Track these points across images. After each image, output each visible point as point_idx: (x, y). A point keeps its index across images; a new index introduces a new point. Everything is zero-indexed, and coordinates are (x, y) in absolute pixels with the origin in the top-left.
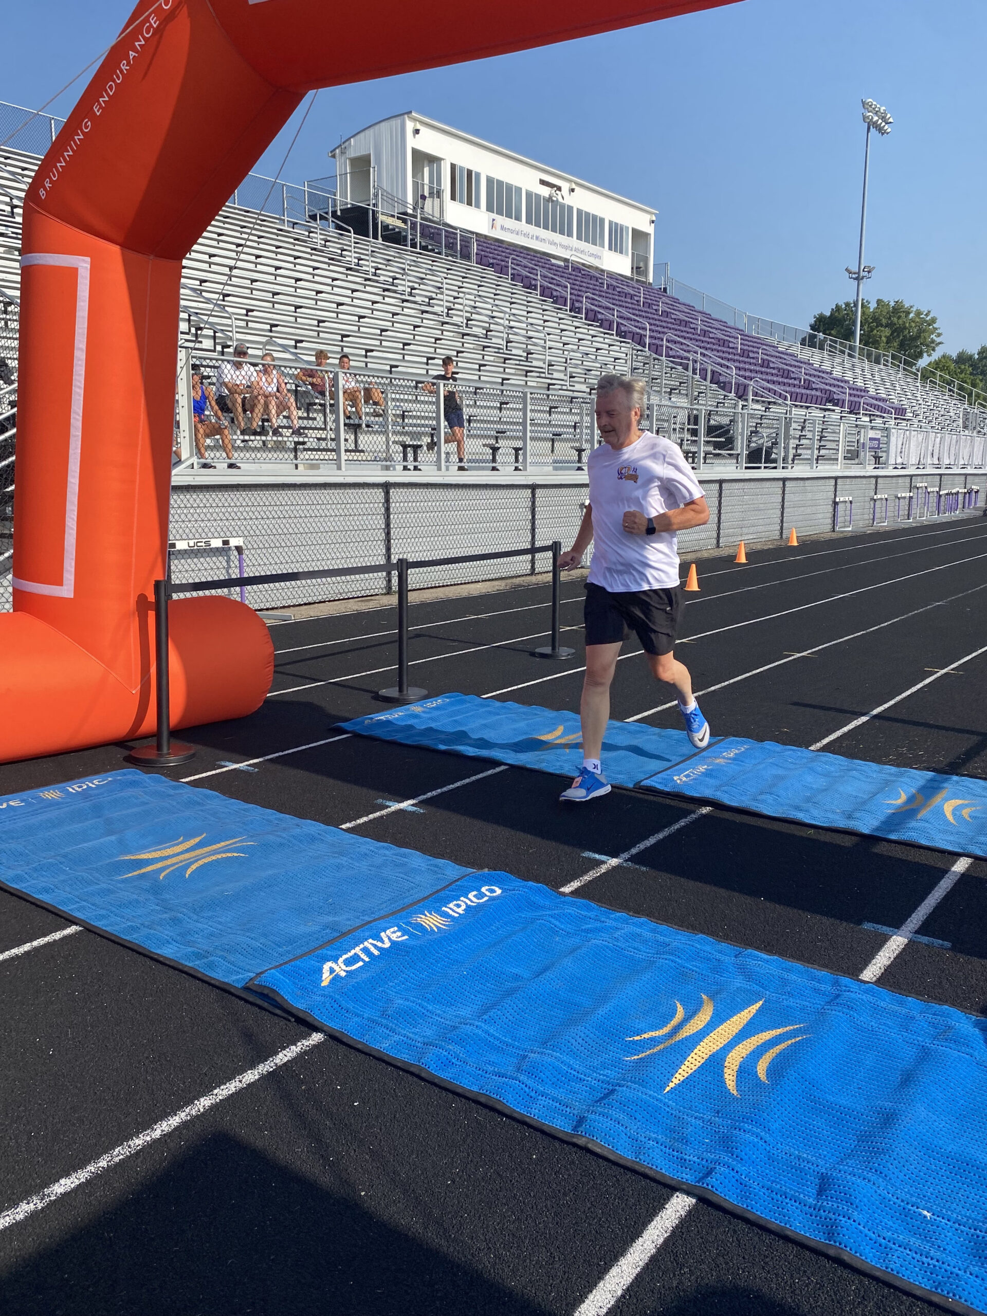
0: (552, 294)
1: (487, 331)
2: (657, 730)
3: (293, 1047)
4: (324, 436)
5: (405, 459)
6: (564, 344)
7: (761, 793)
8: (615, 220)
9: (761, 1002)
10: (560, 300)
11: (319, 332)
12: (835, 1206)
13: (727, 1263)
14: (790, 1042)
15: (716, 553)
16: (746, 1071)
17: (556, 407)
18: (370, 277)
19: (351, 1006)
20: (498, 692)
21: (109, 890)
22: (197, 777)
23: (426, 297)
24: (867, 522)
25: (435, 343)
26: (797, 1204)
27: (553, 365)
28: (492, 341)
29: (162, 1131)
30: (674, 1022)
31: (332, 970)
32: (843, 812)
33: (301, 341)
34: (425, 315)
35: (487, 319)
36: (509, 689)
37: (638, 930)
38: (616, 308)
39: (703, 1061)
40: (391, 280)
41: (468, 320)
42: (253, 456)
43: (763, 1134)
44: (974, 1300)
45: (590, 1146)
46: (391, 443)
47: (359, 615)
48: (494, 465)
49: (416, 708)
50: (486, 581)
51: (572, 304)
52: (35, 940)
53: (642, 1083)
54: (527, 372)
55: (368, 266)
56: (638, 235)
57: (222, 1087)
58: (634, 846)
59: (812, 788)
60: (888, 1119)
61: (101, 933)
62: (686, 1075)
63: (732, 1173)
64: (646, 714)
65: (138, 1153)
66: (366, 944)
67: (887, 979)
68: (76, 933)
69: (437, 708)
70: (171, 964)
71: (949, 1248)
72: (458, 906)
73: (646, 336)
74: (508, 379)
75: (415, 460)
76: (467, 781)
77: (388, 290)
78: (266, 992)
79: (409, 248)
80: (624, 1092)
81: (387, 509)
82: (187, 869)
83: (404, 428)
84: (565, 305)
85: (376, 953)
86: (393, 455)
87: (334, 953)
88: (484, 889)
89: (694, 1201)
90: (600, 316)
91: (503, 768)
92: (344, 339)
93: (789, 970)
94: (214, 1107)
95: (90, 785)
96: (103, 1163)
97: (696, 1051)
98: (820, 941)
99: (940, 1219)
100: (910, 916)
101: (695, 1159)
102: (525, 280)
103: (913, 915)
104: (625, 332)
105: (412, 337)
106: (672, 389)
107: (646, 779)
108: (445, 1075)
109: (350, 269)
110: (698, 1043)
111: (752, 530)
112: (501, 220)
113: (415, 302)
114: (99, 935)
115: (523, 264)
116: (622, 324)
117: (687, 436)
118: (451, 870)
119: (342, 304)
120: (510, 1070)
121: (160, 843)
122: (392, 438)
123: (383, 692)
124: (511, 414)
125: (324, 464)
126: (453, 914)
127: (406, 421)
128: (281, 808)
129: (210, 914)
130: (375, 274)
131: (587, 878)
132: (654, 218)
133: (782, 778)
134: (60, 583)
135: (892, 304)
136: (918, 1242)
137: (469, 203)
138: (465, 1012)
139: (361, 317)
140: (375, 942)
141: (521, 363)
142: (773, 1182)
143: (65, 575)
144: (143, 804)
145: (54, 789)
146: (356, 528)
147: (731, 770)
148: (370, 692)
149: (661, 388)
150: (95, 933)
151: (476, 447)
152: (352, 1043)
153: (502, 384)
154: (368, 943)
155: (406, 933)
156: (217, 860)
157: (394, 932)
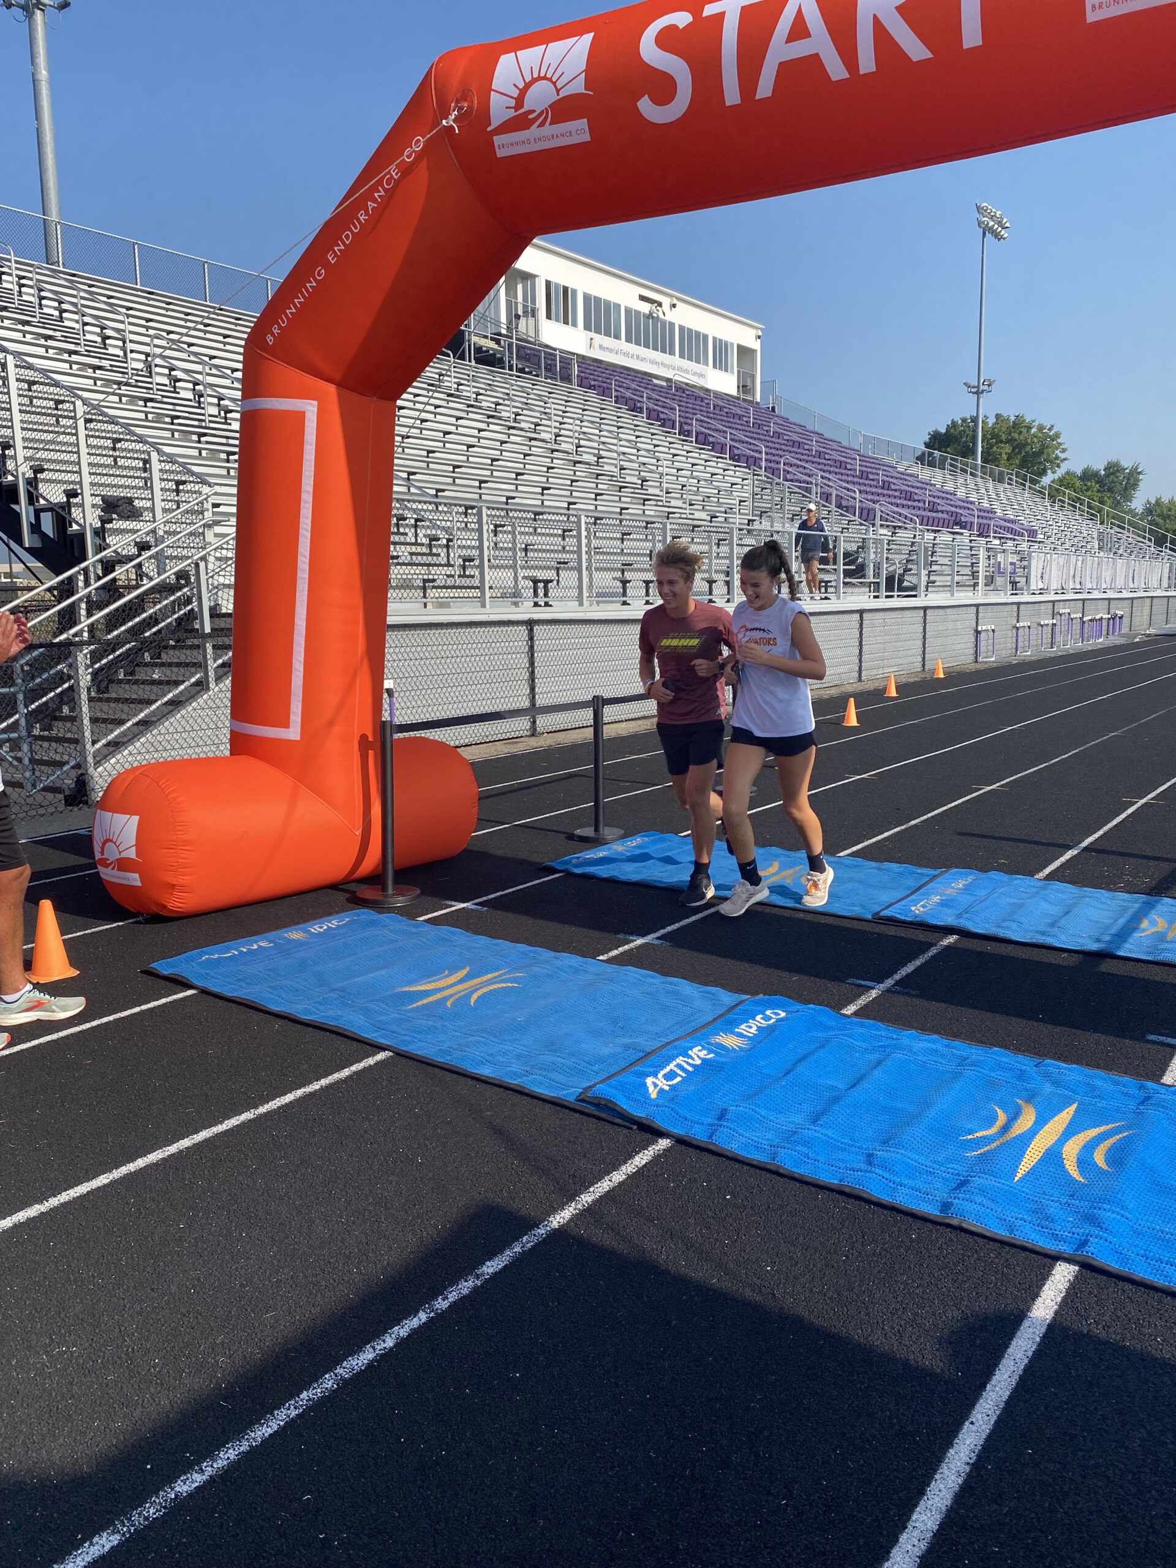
0: (658, 416)
1: (598, 458)
2: (873, 864)
3: (646, 1151)
4: (453, 573)
5: (536, 594)
6: (678, 470)
7: (1003, 921)
8: (719, 337)
9: (1076, 1105)
10: (667, 422)
11: (428, 463)
13: (1126, 1316)
14: (1118, 1137)
15: (858, 688)
16: (1084, 1162)
18: (472, 403)
19: (687, 1114)
21: (402, 1019)
22: (430, 916)
23: (532, 423)
24: (1010, 651)
25: (548, 472)
26: (1173, 1267)
27: (670, 493)
28: (605, 469)
29: (559, 1222)
30: (1000, 1123)
31: (656, 1085)
32: (1090, 937)
34: (533, 443)
35: (595, 445)
37: (934, 1046)
38: (729, 430)
39: (1041, 1155)
40: (493, 406)
41: (578, 446)
42: (400, 595)
43: (1122, 1212)
45: (964, 1225)
46: (520, 579)
47: (515, 758)
48: (625, 599)
49: (618, 847)
51: (681, 427)
52: (351, 1065)
53: (992, 1174)
54: (645, 500)
55: (468, 391)
56: (744, 352)
57: (596, 1186)
58: (895, 972)
59: (1050, 914)
61: (414, 1057)
62: (1030, 1167)
63: (1106, 1243)
64: (855, 849)
65: (544, 1240)
66: (678, 1060)
68: (388, 1059)
69: (639, 846)
70: (496, 1082)
72: (751, 1027)
73: (761, 459)
74: (627, 509)
75: (546, 595)
77: (492, 417)
78: (603, 1102)
79: (507, 371)
80: (977, 1181)
81: (532, 647)
82: (471, 997)
83: (526, 562)
84: (673, 427)
85: (690, 1069)
86: (522, 591)
87: (652, 1070)
88: (768, 1012)
89: (1077, 1268)
90: (711, 439)
92: (456, 470)
93: (1092, 1077)
94: (596, 1202)
95: (330, 925)
96: (518, 1249)
97: (1031, 1146)
98: (1110, 1051)
101: (1066, 1233)
102: (630, 402)
104: (739, 455)
105: (522, 466)
107: (883, 910)
108: (801, 1170)
109: (452, 396)
110: (1030, 1140)
111: (893, 662)
112: (600, 339)
113: (521, 429)
114: (410, 1058)
115: (625, 385)
116: (735, 447)
118: (727, 998)
119: (450, 433)
120: (863, 1166)
121: (428, 977)
122: (521, 573)
123: (578, 832)
124: (638, 545)
125: (454, 602)
126: (748, 1034)
127: (532, 554)
128: (530, 943)
129: (510, 1038)
130: (476, 400)
131: (862, 1001)
132: (760, 333)
133: (1020, 906)
134: (286, 725)
135: (1012, 418)
137: (566, 322)
138: (798, 1119)
139: (469, 446)
140: (686, 1059)
141: (636, 491)
142: (1145, 1251)
143: (292, 717)
144: (392, 941)
145: (296, 930)
146: (501, 667)
147: (966, 900)
148: (564, 833)
149: (783, 513)
150: (407, 1057)
151: (607, 580)
152: (702, 1145)
153: (621, 514)
154: (680, 1060)
155: (710, 1051)
156: (494, 990)
157: (699, 1051)
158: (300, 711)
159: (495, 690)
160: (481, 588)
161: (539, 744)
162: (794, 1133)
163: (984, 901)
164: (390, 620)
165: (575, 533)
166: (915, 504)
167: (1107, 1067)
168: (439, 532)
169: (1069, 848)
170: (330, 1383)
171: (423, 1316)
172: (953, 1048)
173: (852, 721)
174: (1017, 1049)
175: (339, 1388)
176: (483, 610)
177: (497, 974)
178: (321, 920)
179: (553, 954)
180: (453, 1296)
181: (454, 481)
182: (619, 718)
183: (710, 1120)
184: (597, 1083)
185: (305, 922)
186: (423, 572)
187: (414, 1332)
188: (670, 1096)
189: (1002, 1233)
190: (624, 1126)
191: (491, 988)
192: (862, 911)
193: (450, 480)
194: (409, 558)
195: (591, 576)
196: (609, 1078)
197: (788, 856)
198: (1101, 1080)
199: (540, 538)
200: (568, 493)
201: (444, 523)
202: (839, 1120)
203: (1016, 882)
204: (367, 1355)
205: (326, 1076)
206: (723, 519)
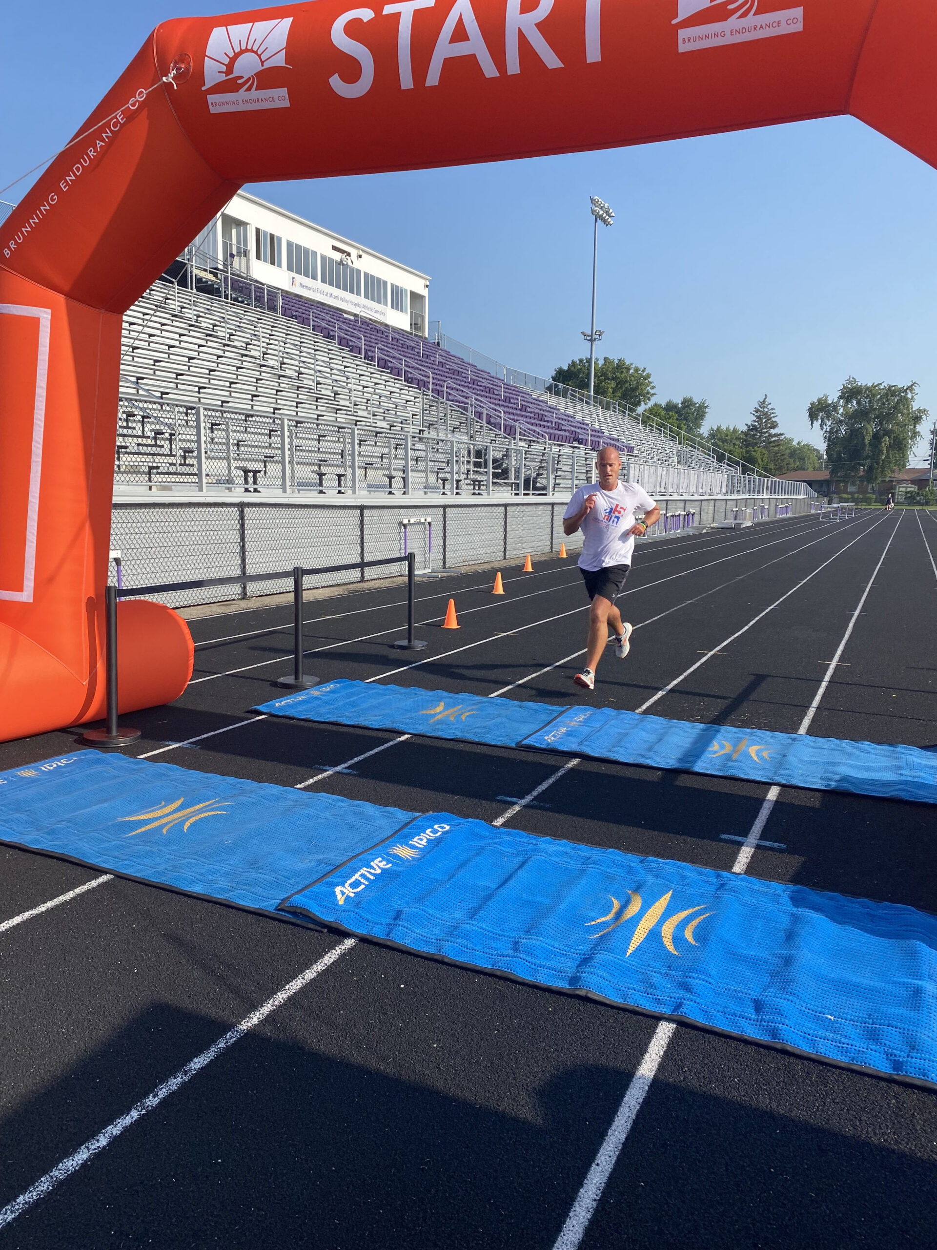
0: (348, 343)
1: (299, 374)
2: (516, 703)
3: (334, 951)
4: (174, 462)
5: (246, 482)
6: (364, 387)
7: (613, 747)
8: (396, 283)
9: (671, 892)
10: (355, 348)
11: (155, 370)
12: (772, 1017)
13: (712, 1062)
14: (702, 917)
15: (504, 564)
16: (678, 939)
17: (365, 441)
18: (193, 323)
19: (369, 917)
20: (377, 678)
21: (122, 846)
22: (149, 754)
23: (244, 342)
25: (257, 383)
26: (744, 1020)
27: (358, 405)
28: (304, 382)
29: (259, 1018)
30: (614, 910)
31: (343, 893)
33: (143, 378)
34: (245, 358)
35: (296, 363)
36: (385, 675)
37: (565, 849)
38: (404, 358)
39: (646, 934)
40: (211, 326)
41: (282, 363)
42: (127, 479)
43: (706, 978)
44: (878, 1065)
45: (589, 995)
46: (232, 468)
47: (227, 618)
48: (321, 488)
49: (315, 692)
50: (325, 587)
51: (366, 353)
52: (76, 888)
53: (610, 951)
54: (337, 410)
55: (191, 314)
56: (416, 297)
57: (291, 984)
58: (534, 790)
59: (648, 741)
60: (788, 961)
61: (132, 878)
62: (638, 944)
63: (696, 1005)
64: (502, 691)
66: (362, 871)
67: (751, 869)
68: (109, 881)
69: (332, 692)
70: (206, 898)
71: (852, 1036)
72: (422, 840)
73: (429, 382)
74: (323, 416)
75: (255, 483)
76: (382, 748)
77: (211, 335)
78: (299, 911)
79: (223, 299)
80: (598, 957)
81: (242, 526)
82: (184, 825)
83: (238, 455)
84: (360, 353)
85: (372, 877)
86: (235, 478)
87: (340, 880)
88: (436, 827)
89: (675, 1026)
90: (390, 364)
91: (407, 736)
92: (179, 377)
93: (682, 869)
94: (290, 998)
95: (59, 764)
96: (222, 1045)
97: (639, 927)
98: (694, 849)
99: (840, 1020)
100: (751, 828)
101: (666, 998)
102: (324, 331)
103: (753, 827)
104: (411, 378)
105: (235, 376)
106: (454, 428)
107: (524, 739)
108: (461, 959)
109: (175, 316)
110: (638, 923)
111: (530, 545)
112: (300, 279)
113: (235, 347)
114: (129, 880)
115: (321, 317)
116: (408, 372)
117: (472, 467)
118: (402, 816)
119: (173, 347)
120: (511, 953)
121: (146, 807)
122: (234, 464)
123: (281, 680)
124: (331, 445)
125: (176, 486)
126: (419, 846)
127: (242, 449)
128: (237, 775)
129: (219, 859)
130: (197, 321)
131: (508, 814)
132: (428, 283)
133: (626, 735)
134: (20, 589)
135: (616, 361)
136: (832, 1035)
137: (272, 263)
138: (458, 915)
139: (191, 358)
140: (369, 870)
141: (330, 402)
142: (724, 1007)
143: (26, 583)
144: (115, 777)
145: (28, 769)
146: (216, 542)
147: (586, 730)
148: (268, 681)
149: (447, 426)
150: (126, 879)
151: (306, 473)
152: (381, 942)
153: (317, 419)
154: (364, 871)
155: (388, 862)
156: (205, 818)
157: (380, 862)
158: (32, 578)
159: (211, 560)
160: (199, 475)
161: (249, 606)
162: (456, 927)
163: (599, 731)
164: (115, 500)
165: (279, 432)
166: (545, 424)
167: (692, 862)
168: (162, 427)
169: (661, 689)
170: (46, 1186)
171: (135, 1114)
172: (579, 850)
173: (500, 590)
174: (627, 850)
175: (54, 1189)
176: (200, 494)
177: (208, 803)
178: (51, 759)
179: (256, 784)
180: (163, 1092)
181: (177, 386)
182: (314, 585)
183: (388, 921)
184: (294, 894)
185: (35, 761)
186: (148, 460)
187: (126, 1129)
188: (355, 902)
189: (617, 1000)
190: (317, 931)
191: (202, 816)
192: (508, 741)
193: (174, 385)
194: (136, 448)
195: (293, 468)
196: (303, 889)
197: (451, 698)
198: (689, 871)
199: (249, 435)
200: (274, 401)
201: (166, 420)
202: (492, 914)
203: (622, 716)
204: (82, 1156)
205: (52, 899)
206: (399, 429)
